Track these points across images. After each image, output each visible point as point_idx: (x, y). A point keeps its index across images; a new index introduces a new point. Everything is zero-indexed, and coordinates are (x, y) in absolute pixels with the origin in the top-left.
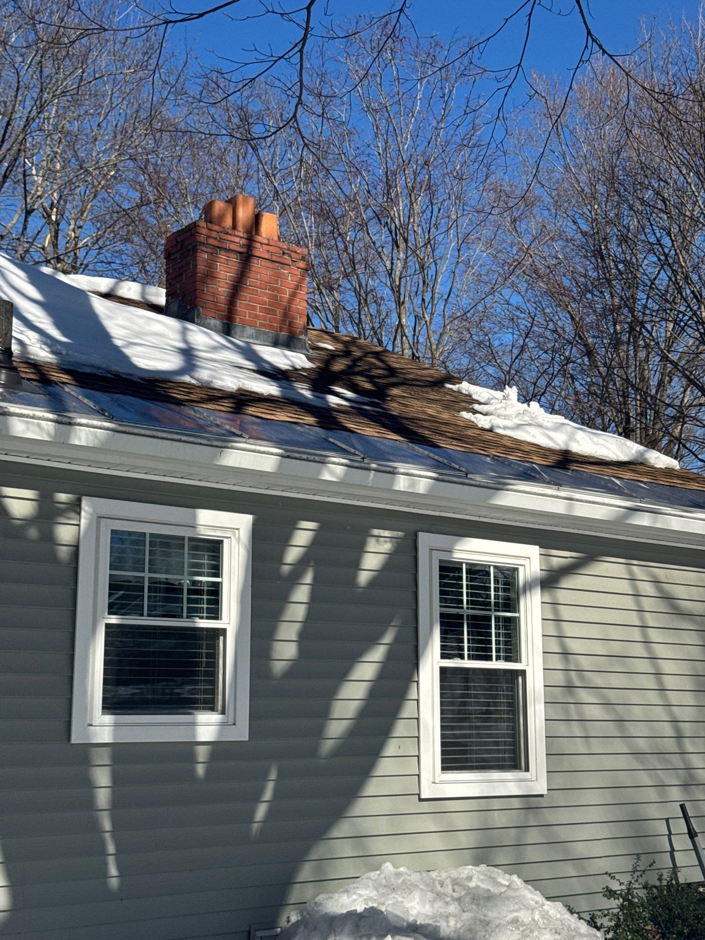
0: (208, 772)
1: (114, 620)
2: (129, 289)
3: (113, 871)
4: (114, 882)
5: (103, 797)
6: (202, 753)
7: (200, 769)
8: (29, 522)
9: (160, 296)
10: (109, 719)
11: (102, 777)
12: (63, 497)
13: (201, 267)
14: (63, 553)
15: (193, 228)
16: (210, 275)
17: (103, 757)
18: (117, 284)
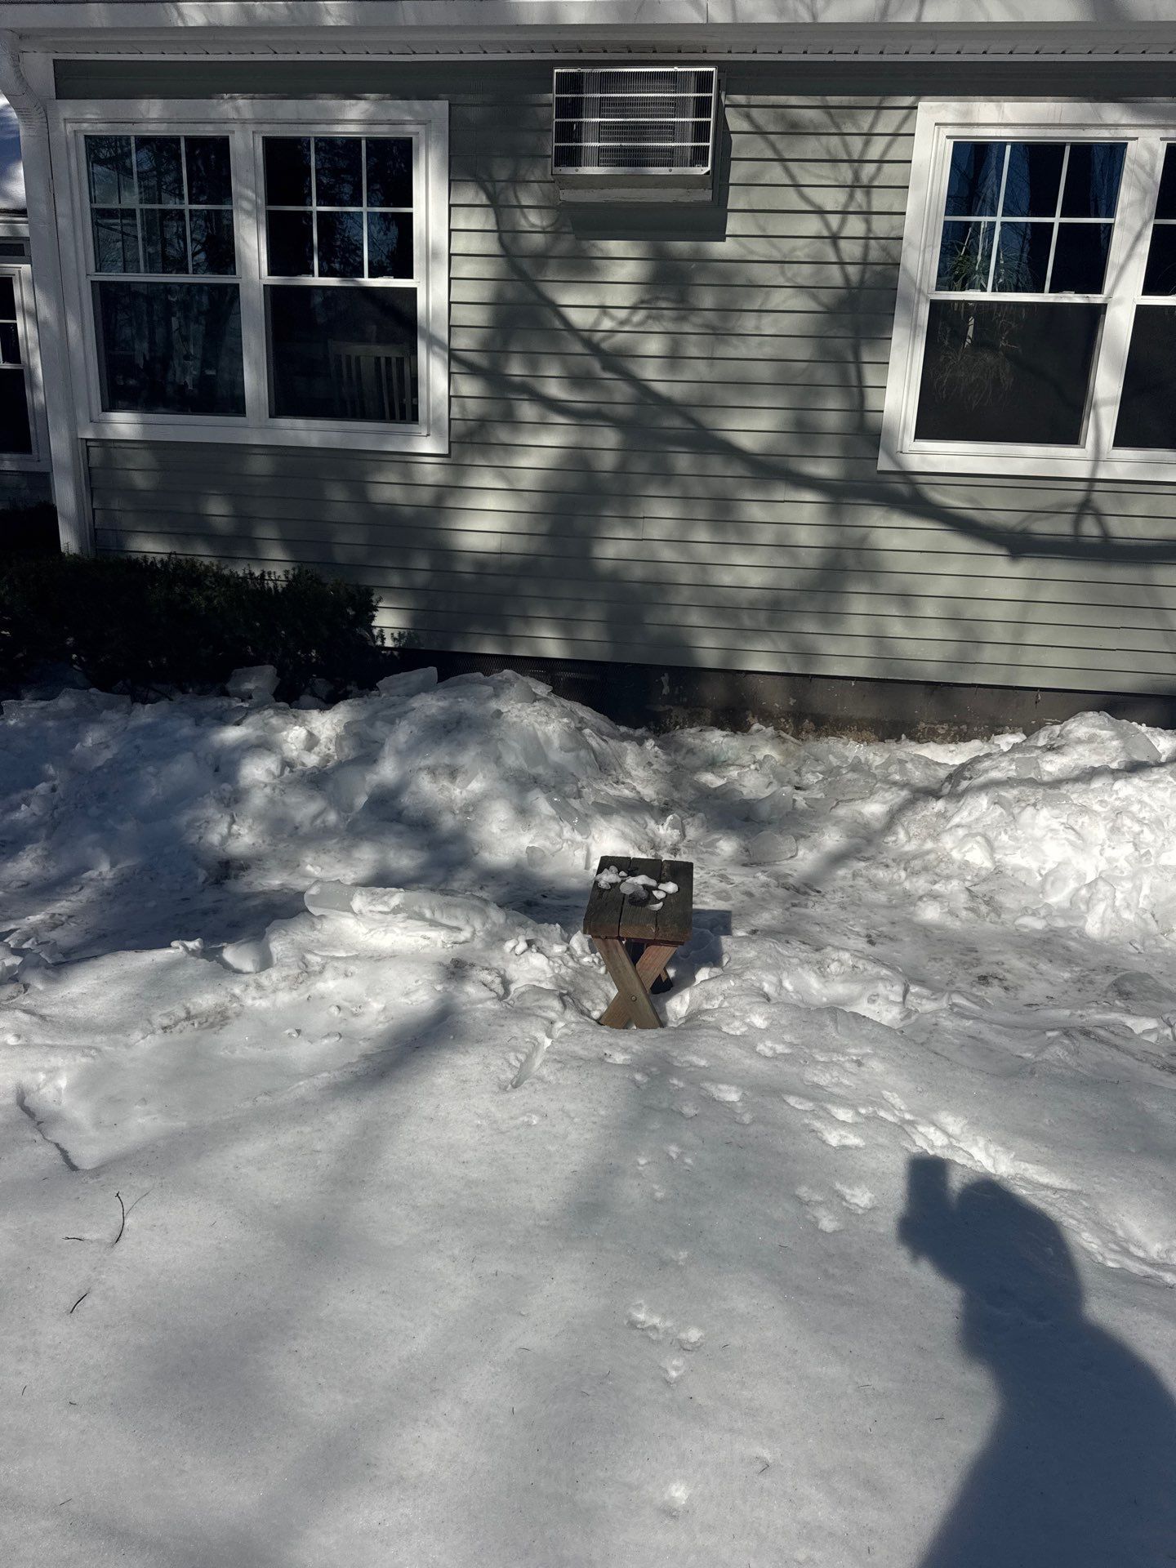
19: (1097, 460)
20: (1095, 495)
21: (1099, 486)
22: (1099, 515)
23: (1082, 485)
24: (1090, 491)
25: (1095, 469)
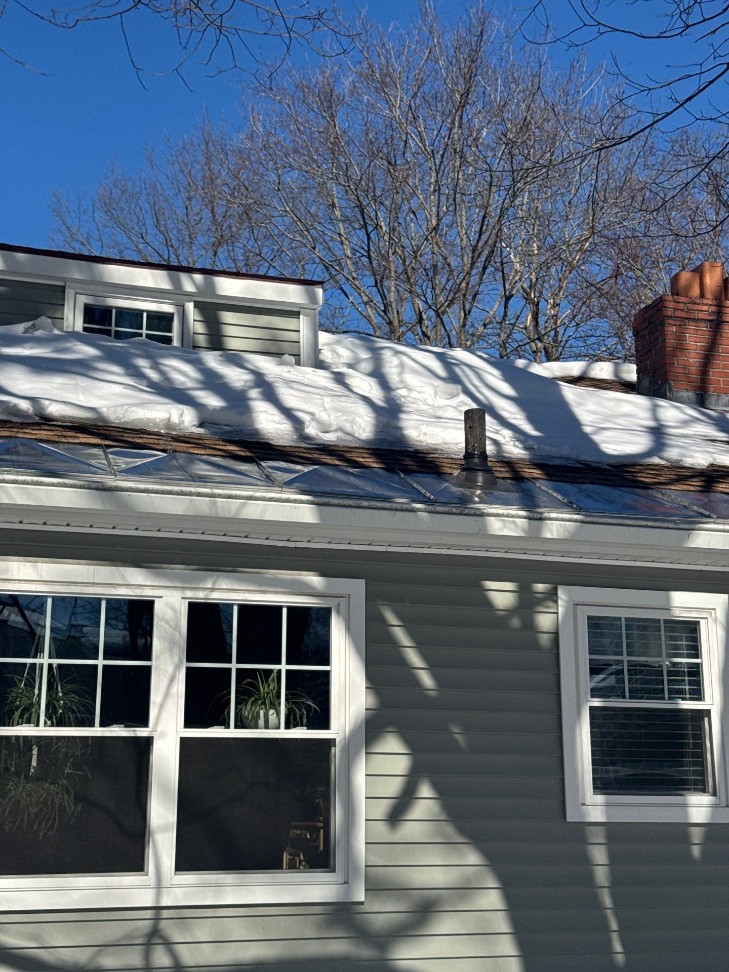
0: (703, 853)
1: (597, 703)
2: (602, 370)
3: (618, 947)
4: (620, 958)
5: (601, 875)
6: (697, 835)
7: (696, 851)
8: (511, 612)
9: (631, 373)
10: (600, 799)
11: (599, 855)
12: (540, 587)
13: (671, 341)
14: (545, 640)
15: (659, 304)
16: (680, 347)
17: (598, 836)
18: (588, 366)
19: (159, 887)
20: (163, 924)
21: (165, 914)
22: (168, 944)
23: (149, 914)
24: (157, 919)
25: (158, 896)
